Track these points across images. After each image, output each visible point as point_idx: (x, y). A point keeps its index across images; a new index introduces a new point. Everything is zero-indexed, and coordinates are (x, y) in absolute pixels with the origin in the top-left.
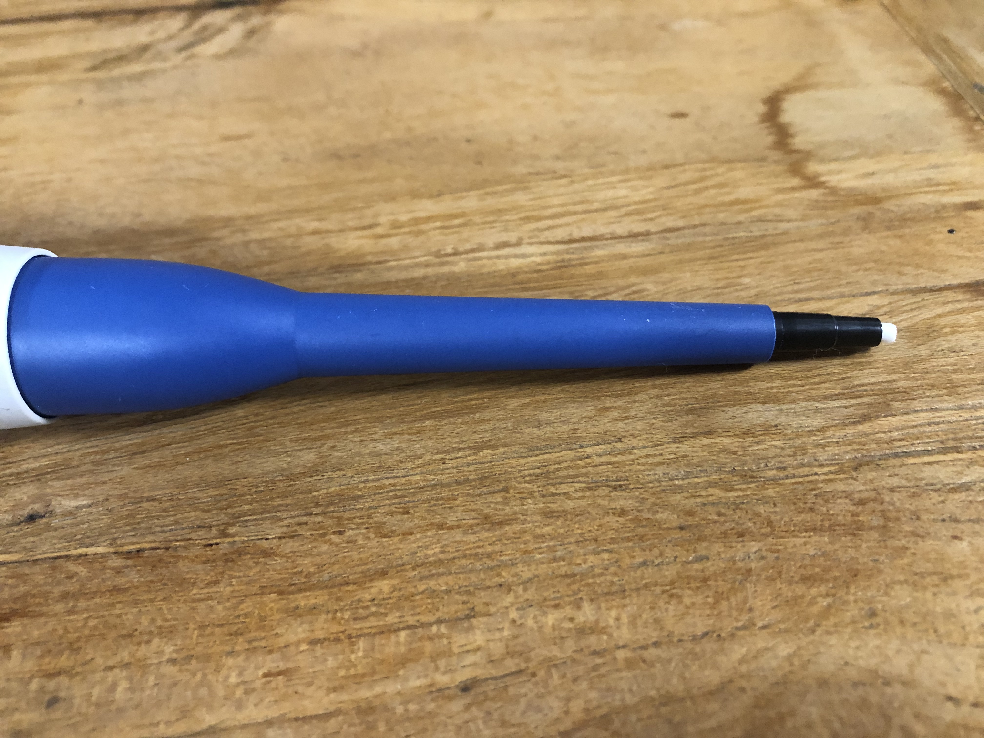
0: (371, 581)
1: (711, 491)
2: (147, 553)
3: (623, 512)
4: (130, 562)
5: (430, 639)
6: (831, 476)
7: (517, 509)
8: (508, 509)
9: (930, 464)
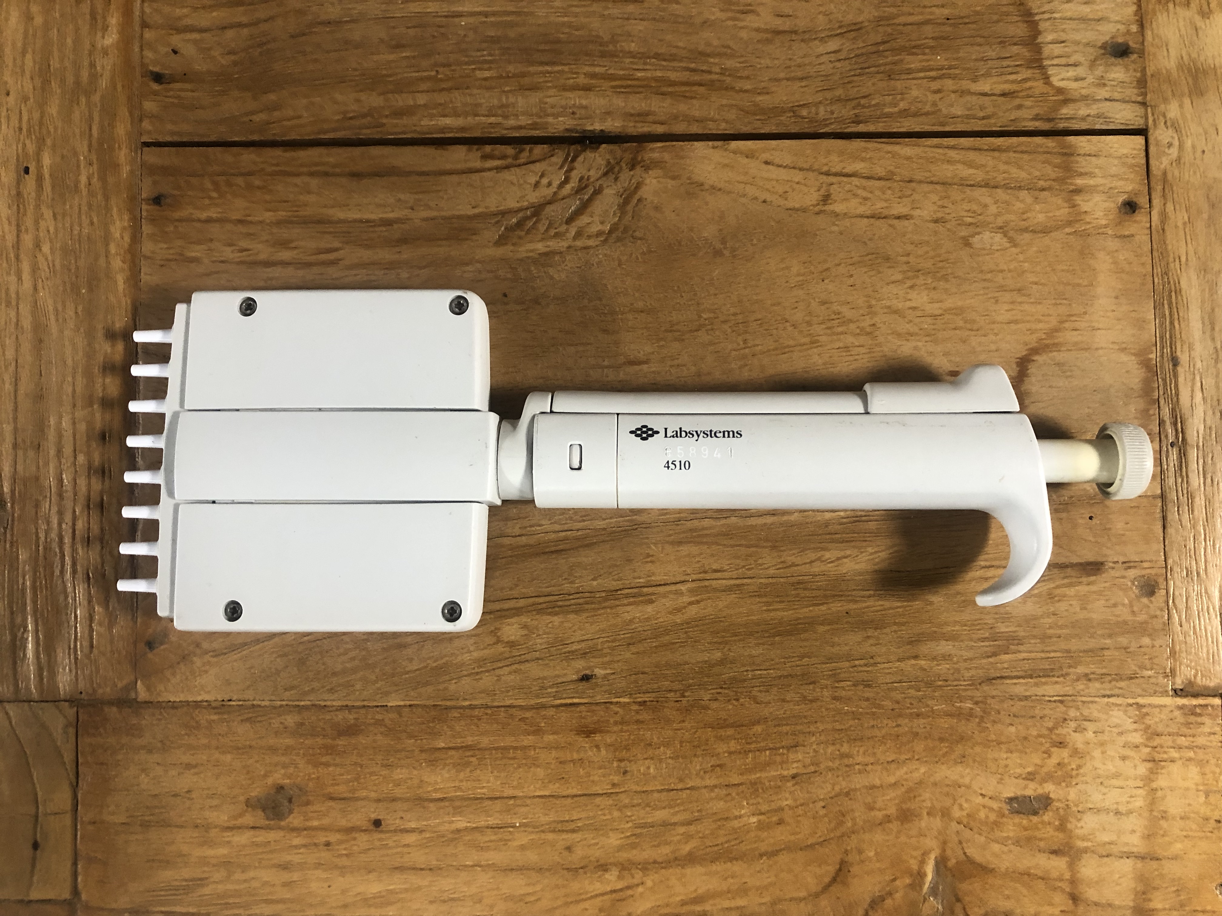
0: (754, 725)
1: (910, 691)
2: (648, 703)
3: (868, 699)
4: (642, 708)
5: (779, 755)
6: (968, 687)
7: (819, 694)
8: (815, 695)
9: (1015, 684)
